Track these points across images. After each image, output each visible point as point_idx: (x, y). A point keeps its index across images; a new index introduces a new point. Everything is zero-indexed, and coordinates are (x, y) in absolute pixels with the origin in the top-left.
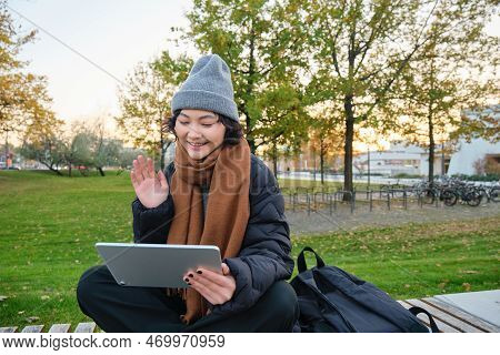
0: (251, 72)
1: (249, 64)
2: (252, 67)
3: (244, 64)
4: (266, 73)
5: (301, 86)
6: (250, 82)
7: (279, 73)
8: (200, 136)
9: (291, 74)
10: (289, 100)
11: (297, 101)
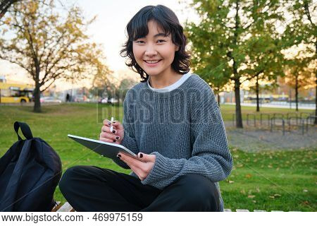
0: (237, 27)
1: (235, 22)
2: (238, 23)
3: (232, 23)
4: (248, 27)
5: (277, 34)
6: (236, 35)
7: (258, 27)
8: (156, 53)
9: (269, 26)
10: (267, 46)
11: (273, 46)
